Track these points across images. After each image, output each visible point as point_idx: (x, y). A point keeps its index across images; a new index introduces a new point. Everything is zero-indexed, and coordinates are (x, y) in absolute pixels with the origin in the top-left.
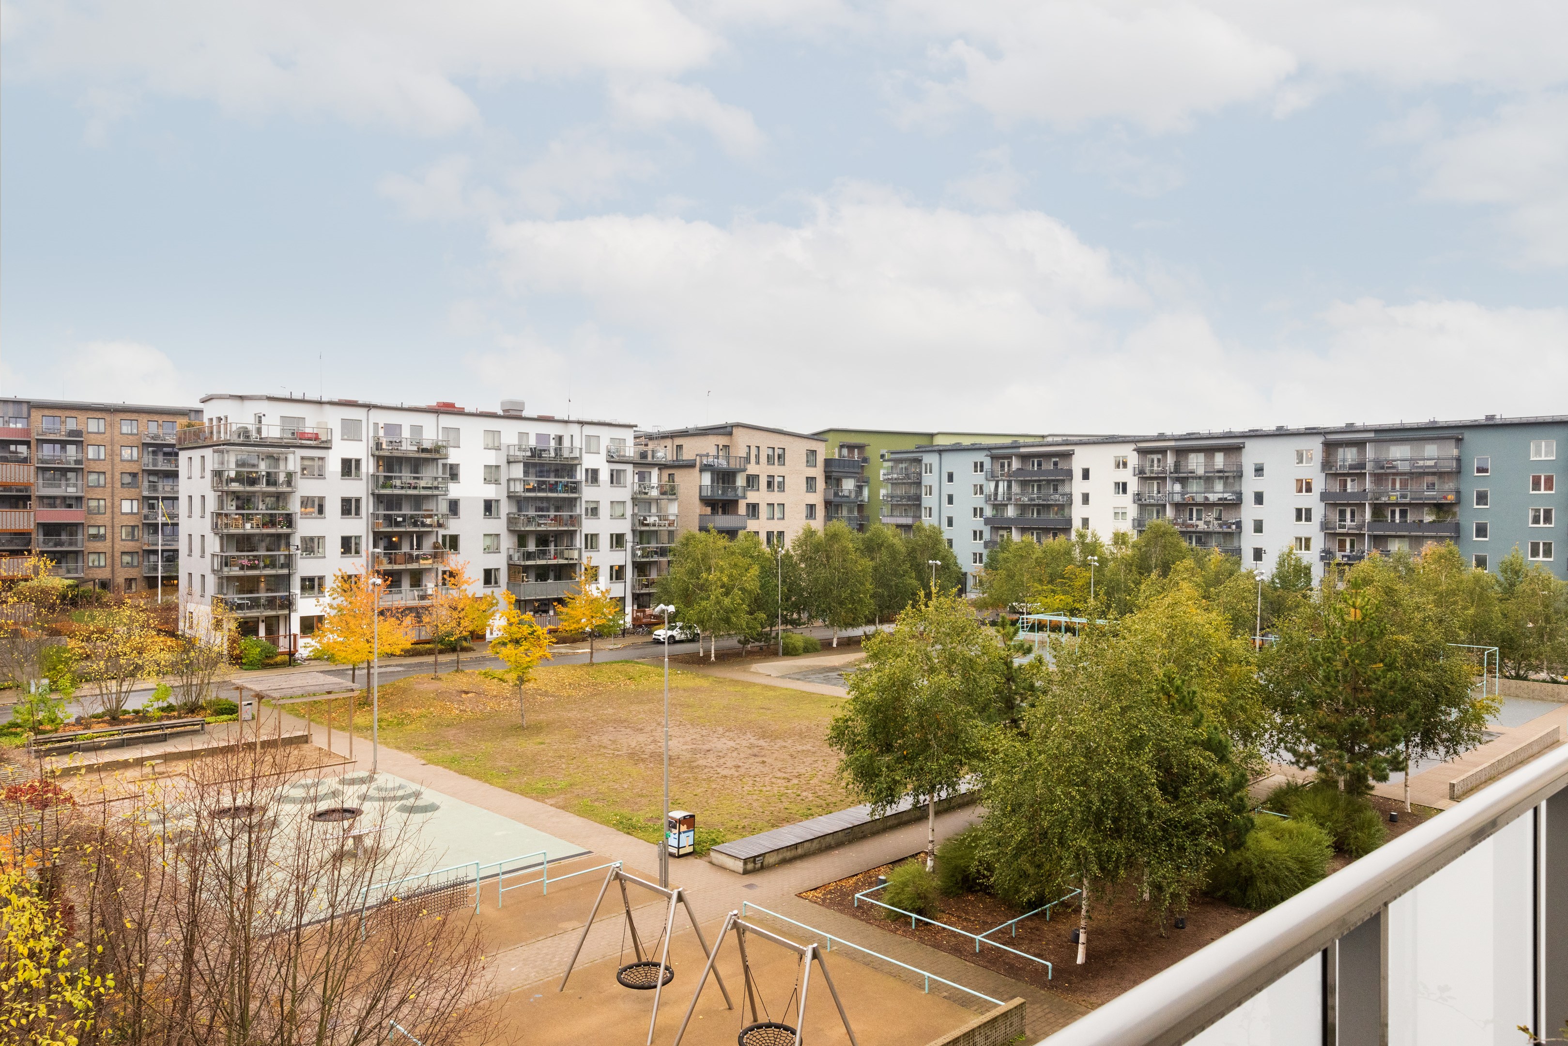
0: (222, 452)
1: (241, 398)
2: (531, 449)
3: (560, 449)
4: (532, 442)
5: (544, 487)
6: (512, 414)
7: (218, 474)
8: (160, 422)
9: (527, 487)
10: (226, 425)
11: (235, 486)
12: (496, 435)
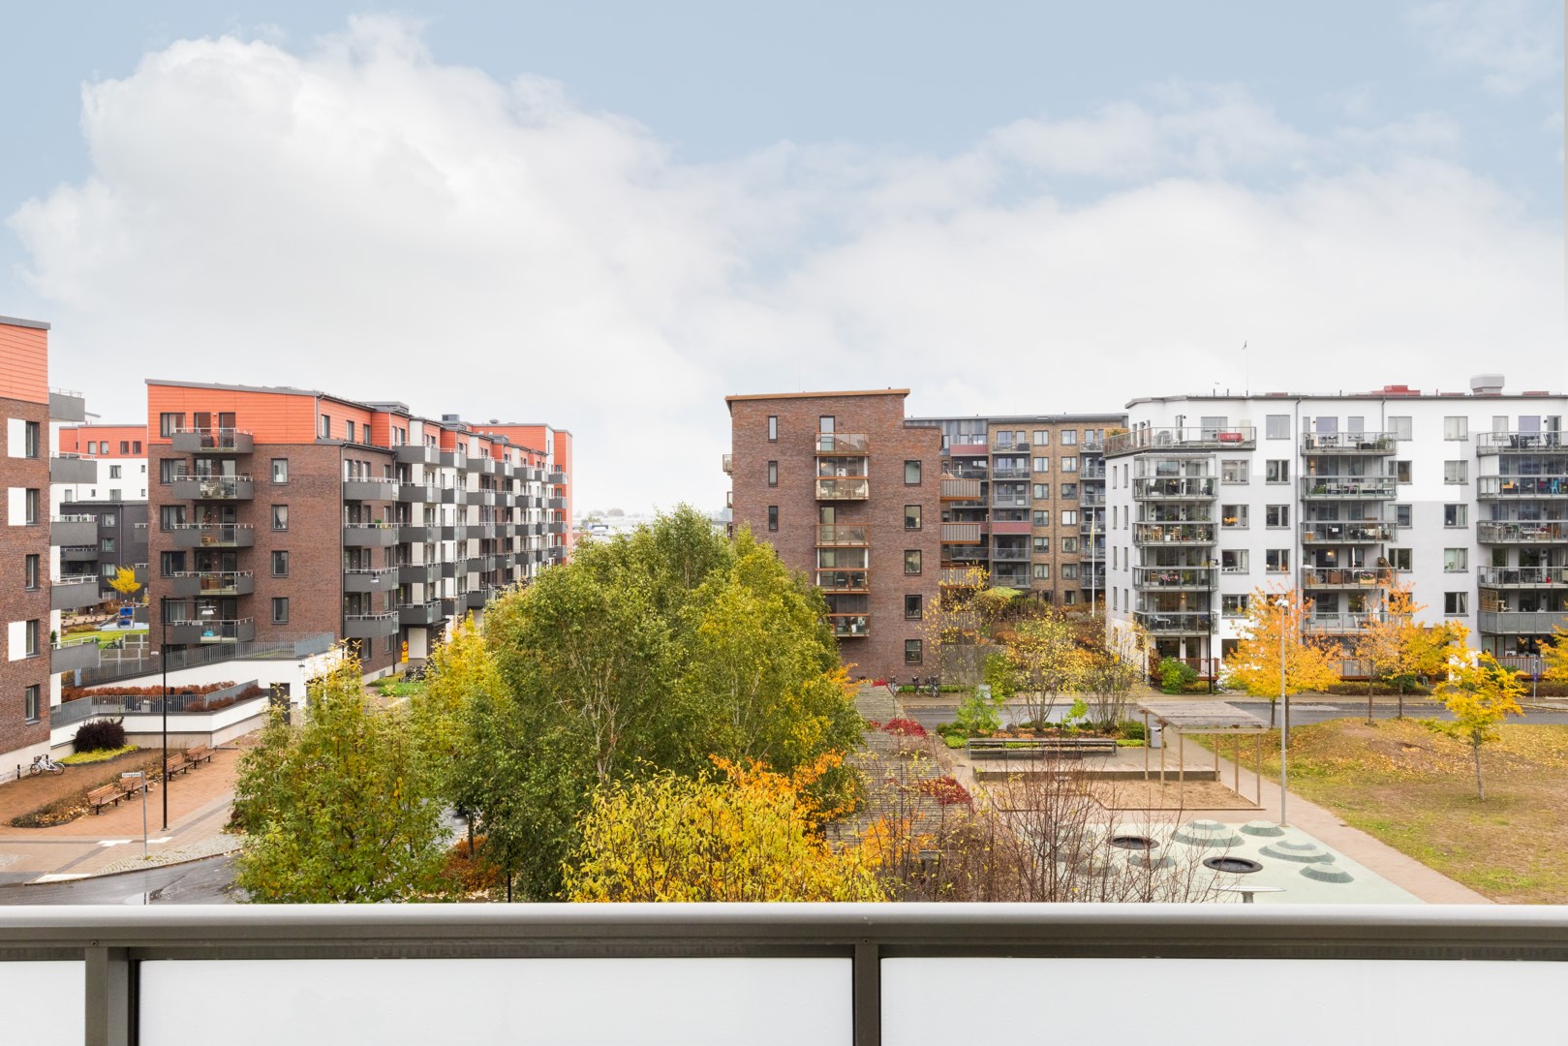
0: (1141, 459)
1: (1163, 400)
2: (1511, 437)
3: (1556, 435)
4: (1514, 428)
5: (1531, 486)
6: (1487, 393)
7: (1138, 483)
8: (1096, 431)
9: (1504, 487)
10: (1150, 430)
11: (1156, 496)
12: (1462, 422)
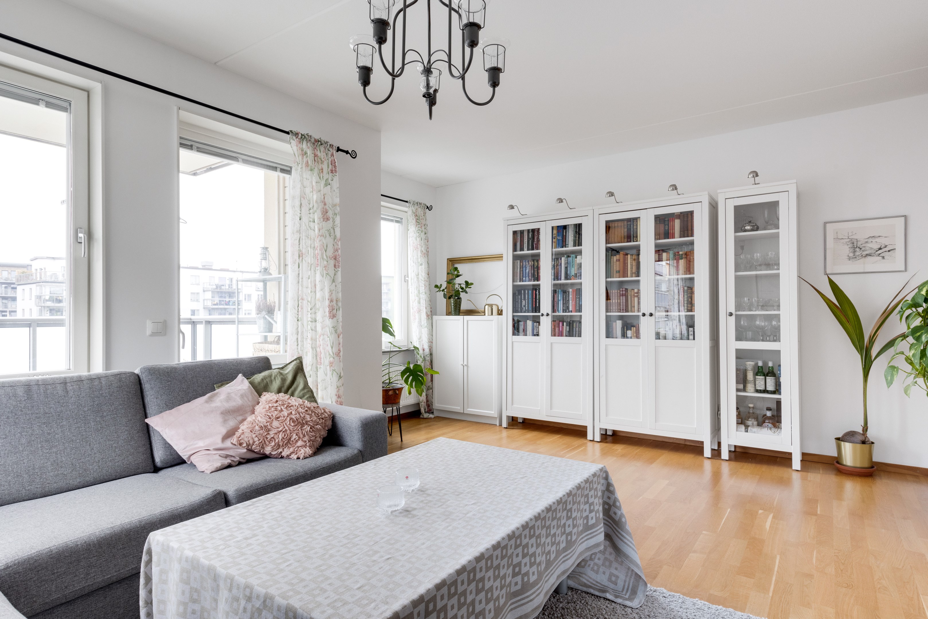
0: (41, 286)
1: (53, 258)
2: (216, 284)
3: (231, 285)
4: (217, 282)
5: (223, 303)
6: (207, 268)
7: (39, 297)
8: (10, 271)
9: (213, 303)
10: (45, 272)
11: (49, 304)
12: (197, 278)
